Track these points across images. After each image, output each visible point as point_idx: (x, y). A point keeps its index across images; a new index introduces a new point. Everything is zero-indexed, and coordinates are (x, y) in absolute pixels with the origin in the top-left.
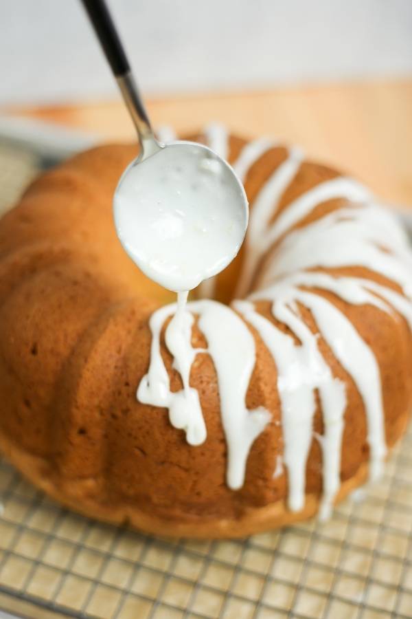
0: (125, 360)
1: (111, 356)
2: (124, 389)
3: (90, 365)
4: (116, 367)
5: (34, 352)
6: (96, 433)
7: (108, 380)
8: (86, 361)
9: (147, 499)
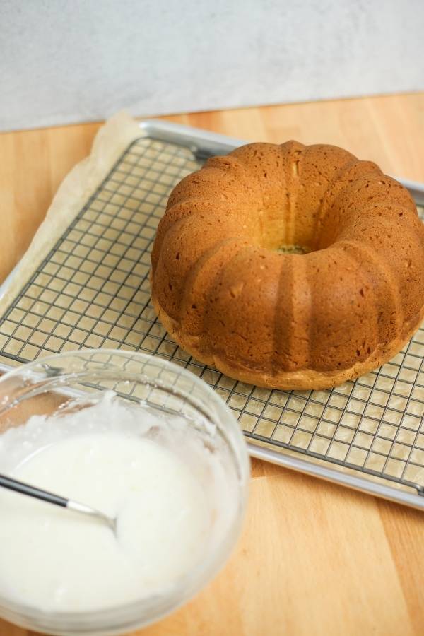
0: (223, 270)
1: (216, 267)
2: (219, 287)
3: (203, 270)
4: (217, 274)
5: (177, 258)
6: (201, 308)
7: (211, 280)
8: (202, 267)
9: (224, 352)
